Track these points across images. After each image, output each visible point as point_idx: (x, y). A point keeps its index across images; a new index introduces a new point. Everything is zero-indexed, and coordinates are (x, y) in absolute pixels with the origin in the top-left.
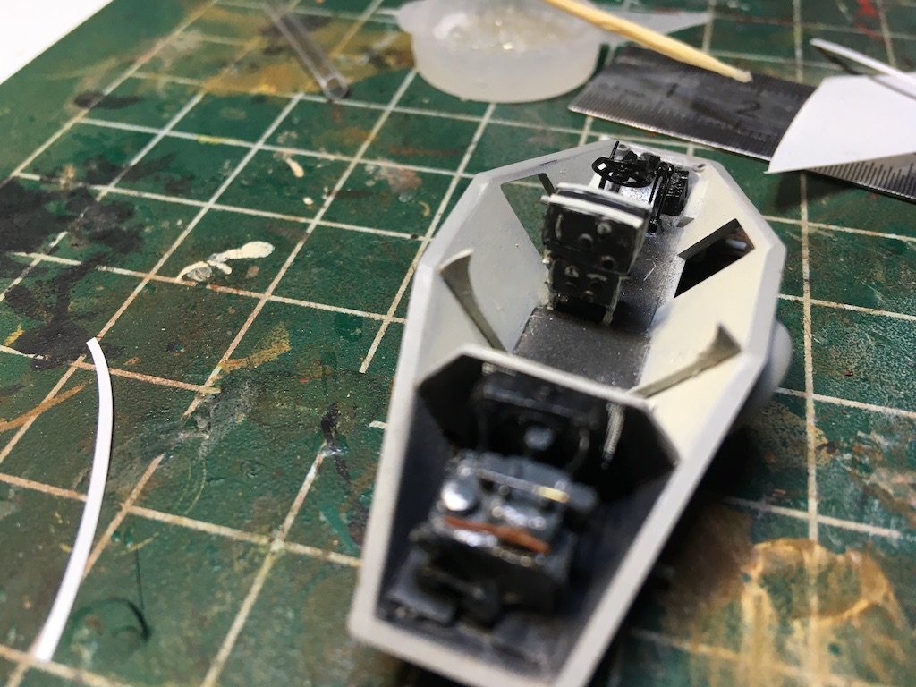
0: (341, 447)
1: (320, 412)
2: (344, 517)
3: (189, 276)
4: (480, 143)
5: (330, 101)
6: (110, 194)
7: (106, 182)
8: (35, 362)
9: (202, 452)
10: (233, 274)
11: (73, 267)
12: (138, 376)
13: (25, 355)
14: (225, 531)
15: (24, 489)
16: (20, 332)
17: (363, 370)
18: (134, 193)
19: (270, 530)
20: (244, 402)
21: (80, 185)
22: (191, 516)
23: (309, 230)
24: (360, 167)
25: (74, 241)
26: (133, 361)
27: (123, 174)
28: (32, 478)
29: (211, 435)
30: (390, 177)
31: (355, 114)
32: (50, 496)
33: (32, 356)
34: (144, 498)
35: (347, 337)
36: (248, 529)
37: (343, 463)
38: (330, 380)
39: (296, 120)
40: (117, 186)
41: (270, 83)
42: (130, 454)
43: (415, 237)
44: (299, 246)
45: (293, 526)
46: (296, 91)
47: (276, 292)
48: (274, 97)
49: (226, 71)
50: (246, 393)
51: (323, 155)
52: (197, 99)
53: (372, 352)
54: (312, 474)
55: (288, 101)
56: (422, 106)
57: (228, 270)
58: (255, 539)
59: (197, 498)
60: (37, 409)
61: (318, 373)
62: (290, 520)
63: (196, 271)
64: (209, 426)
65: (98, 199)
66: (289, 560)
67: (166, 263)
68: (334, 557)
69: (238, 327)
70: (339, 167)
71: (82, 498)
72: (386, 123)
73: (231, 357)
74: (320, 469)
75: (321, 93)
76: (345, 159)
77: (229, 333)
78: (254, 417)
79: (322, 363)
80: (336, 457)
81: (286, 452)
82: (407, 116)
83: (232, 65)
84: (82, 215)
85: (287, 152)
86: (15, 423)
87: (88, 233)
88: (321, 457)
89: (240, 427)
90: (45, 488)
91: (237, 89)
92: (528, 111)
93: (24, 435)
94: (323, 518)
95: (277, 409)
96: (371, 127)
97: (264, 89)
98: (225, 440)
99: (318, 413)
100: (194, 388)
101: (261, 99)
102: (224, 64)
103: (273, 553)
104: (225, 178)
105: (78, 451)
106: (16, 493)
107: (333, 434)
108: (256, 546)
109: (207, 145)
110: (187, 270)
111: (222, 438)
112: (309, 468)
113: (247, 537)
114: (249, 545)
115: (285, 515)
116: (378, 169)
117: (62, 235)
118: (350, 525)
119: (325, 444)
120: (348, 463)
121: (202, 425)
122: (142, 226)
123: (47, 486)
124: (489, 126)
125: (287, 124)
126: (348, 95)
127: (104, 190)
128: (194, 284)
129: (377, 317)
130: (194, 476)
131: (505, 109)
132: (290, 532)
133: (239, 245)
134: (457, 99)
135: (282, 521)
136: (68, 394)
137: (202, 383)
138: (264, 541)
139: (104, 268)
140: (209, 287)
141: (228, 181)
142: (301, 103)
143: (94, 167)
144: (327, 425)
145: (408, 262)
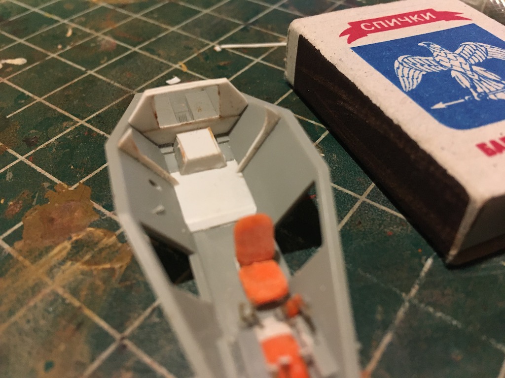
17: (8, 117)
23: (47, 58)
24: (97, 37)
30: (104, 44)
35: (16, 102)
39: (91, 13)
44: (36, 64)
46: (104, 2)
47: (9, 79)
51: (86, 30)
53: (19, 110)
55: (97, 5)
57: (1, 67)
72: (128, 22)
76: (93, 33)
85: (73, 26)
101: (87, 3)
109: (45, 18)
116: (103, 39)
124: (172, 32)
125: (86, 15)
129: (36, 98)
141: (38, 33)
142: (101, 7)
145: (73, 79)
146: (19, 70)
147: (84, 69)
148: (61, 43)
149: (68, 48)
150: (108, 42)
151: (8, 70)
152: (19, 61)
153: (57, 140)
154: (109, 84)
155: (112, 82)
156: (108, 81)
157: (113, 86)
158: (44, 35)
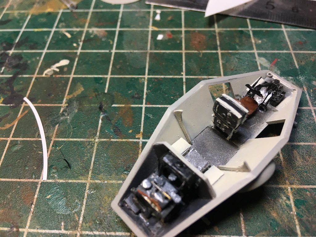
0: (106, 113)
1: (98, 105)
2: (112, 130)
3: (47, 74)
4: (122, 18)
5: (72, 11)
6: (13, 53)
7: (10, 49)
8: (10, 107)
9: (69, 121)
10: (60, 71)
11: (10, 77)
12: (43, 105)
13: (7, 105)
14: (82, 140)
15: (22, 141)
16: (2, 99)
17: (106, 91)
18: (20, 51)
19: (94, 137)
20: (75, 106)
21: (3, 51)
22: (71, 138)
23: (78, 54)
24: (87, 32)
25: (8, 69)
26: (40, 101)
27: (15, 46)
28: (23, 138)
29: (70, 117)
30: (98, 34)
31: (80, 14)
32: (31, 141)
33: (9, 105)
34: (57, 136)
35: (99, 83)
36: (88, 138)
37: (108, 117)
38: (98, 96)
39: (63, 19)
40: (14, 50)
41: (51, 7)
42: (49, 126)
43: (110, 51)
44: (77, 59)
45: (99, 135)
46: (60, 9)
47: (74, 74)
48: (53, 12)
49: (35, 6)
50: (75, 104)
51: (75, 29)
52: (29, 17)
53: (107, 86)
54: (100, 121)
55: (58, 13)
56: (101, 8)
57: (58, 70)
58: (91, 140)
59: (72, 133)
60: (17, 119)
61: (94, 95)
62: (98, 134)
63: (48, 72)
64: (68, 114)
65: (10, 55)
66: (101, 143)
67: (39, 71)
68: (112, 140)
69: (66, 86)
70: (81, 32)
71: (40, 139)
72: (91, 16)
73: (68, 95)
74: (102, 120)
75: (68, 9)
76: (82, 29)
77: (65, 88)
78: (79, 110)
79: (94, 92)
80: (105, 116)
81: (91, 117)
82: (97, 12)
83: (37, 3)
84: (7, 61)
85: (63, 30)
86: (12, 124)
87: (11, 66)
88: (101, 117)
89: (76, 113)
90: (28, 139)
91: (41, 11)
92: (134, 5)
93: (16, 127)
94: (107, 131)
95: (85, 107)
96: (87, 18)
97: (49, 10)
98: (74, 117)
99: (97, 105)
100: (60, 105)
101: (49, 14)
102: (34, 4)
103: (97, 142)
104: (47, 42)
105: (34, 128)
106: (20, 142)
107: (103, 110)
108: (91, 141)
109: (38, 32)
110: (46, 72)
111: (73, 117)
112: (99, 120)
113: (88, 140)
114: (89, 142)
115: (97, 133)
116: (93, 31)
117: (3, 68)
118: (114, 132)
119: (101, 113)
120: (109, 117)
121: (66, 114)
122: (27, 61)
123: (28, 138)
124: (123, 12)
125: (60, 21)
126: (77, 8)
127: (11, 52)
128: (49, 76)
129: (106, 76)
130: (69, 128)
131: (127, 6)
132: (99, 137)
133: (58, 62)
134: (111, 4)
135: (96, 134)
136: (24, 114)
137: (62, 103)
138: (93, 140)
139: (20, 76)
140: (54, 76)
141: (48, 43)
142: (63, 13)
143: (4, 45)
144: (101, 108)
145: (110, 59)
146: (72, 67)
147: (108, 51)
148: (72, 43)
149: (81, 44)
150: (97, 31)
151: (65, 69)
152: (64, 62)
153: (147, 90)
154: (131, 53)
155: (132, 51)
156: (129, 51)
157: (135, 53)
158: (53, 42)
